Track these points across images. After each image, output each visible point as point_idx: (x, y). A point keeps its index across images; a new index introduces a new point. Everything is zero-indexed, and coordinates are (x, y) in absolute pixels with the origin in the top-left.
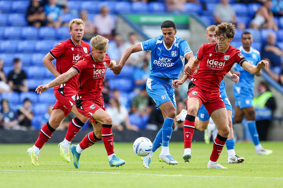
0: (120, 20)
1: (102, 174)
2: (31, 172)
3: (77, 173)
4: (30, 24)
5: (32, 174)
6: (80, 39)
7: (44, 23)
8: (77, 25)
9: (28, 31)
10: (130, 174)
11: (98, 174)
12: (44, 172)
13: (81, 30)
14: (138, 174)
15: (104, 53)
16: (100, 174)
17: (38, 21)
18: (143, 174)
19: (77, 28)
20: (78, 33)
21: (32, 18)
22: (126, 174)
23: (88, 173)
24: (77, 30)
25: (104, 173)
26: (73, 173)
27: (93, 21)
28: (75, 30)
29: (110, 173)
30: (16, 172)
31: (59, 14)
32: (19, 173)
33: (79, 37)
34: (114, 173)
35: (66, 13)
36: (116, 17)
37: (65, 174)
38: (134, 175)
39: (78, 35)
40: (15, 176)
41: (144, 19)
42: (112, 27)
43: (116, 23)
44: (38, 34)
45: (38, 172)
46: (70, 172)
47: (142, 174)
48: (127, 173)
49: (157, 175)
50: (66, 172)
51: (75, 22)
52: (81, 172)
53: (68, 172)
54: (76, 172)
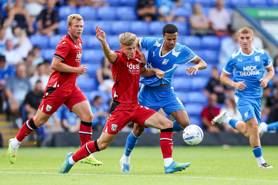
0: (237, 14)
1: (216, 179)
2: (140, 177)
3: (189, 179)
4: (140, 18)
5: (141, 179)
6: (80, 36)
7: (155, 17)
8: (77, 22)
9: (138, 25)
10: (247, 180)
11: (212, 180)
12: (155, 177)
13: (81, 27)
14: (255, 180)
15: (133, 50)
16: (214, 179)
17: (149, 15)
18: (261, 180)
19: (78, 25)
20: (79, 30)
21: (142, 12)
22: (242, 180)
23: (201, 179)
24: (78, 26)
25: (218, 178)
26: (185, 179)
27: (207, 15)
28: (75, 26)
29: (225, 179)
30: (124, 177)
31: (171, 8)
32: (127, 178)
33: (79, 34)
34: (229, 179)
35: (178, 7)
36: (232, 11)
37: (176, 180)
38: (251, 181)
39: (78, 32)
40: (123, 182)
41: (262, 13)
42: (228, 21)
43: (232, 18)
44: (148, 29)
45: (147, 177)
46: (183, 177)
47: (259, 180)
48: (244, 179)
49: (275, 181)
50: (178, 177)
51: (76, 17)
52: (194, 177)
53: (179, 178)
54: (188, 177)
